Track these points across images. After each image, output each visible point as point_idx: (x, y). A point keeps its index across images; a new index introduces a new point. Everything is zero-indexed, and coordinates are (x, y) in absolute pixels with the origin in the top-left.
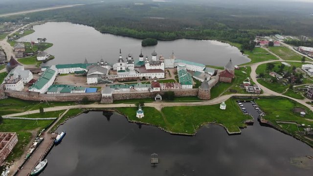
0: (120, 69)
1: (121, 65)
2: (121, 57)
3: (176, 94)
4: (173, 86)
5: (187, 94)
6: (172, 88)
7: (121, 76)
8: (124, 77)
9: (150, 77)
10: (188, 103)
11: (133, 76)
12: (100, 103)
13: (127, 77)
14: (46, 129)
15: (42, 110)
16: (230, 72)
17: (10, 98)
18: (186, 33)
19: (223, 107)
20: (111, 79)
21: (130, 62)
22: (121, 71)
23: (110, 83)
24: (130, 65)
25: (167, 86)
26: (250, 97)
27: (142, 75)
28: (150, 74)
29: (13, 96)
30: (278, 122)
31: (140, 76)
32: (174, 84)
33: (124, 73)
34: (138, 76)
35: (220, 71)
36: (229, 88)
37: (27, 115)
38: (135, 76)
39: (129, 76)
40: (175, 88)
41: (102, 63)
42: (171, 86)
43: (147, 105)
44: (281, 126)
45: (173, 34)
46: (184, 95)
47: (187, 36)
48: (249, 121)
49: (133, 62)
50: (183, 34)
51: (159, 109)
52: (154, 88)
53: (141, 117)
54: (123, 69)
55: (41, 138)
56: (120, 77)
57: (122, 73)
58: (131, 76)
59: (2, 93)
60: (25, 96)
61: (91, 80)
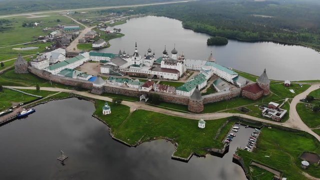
0: (134, 64)
1: (135, 58)
2: (136, 51)
3: (165, 99)
4: (166, 90)
5: (178, 102)
6: (165, 91)
7: (133, 70)
8: (135, 71)
9: (161, 76)
10: (170, 111)
11: (144, 72)
12: (90, 93)
13: (138, 72)
14: (25, 104)
15: (38, 88)
16: (260, 86)
17: (30, 73)
18: (275, 35)
19: (202, 125)
20: (122, 72)
21: (148, 58)
22: (135, 65)
23: (121, 75)
24: (147, 60)
25: (160, 88)
26: (260, 123)
27: (153, 73)
28: (162, 73)
29: (33, 73)
30: (253, 164)
31: (151, 73)
32: (169, 88)
33: (138, 68)
34: (149, 73)
35: (251, 83)
36: (244, 106)
37: (27, 90)
38: (146, 73)
39: (140, 72)
40: (168, 92)
41: (124, 55)
42: (163, 89)
43: (124, 103)
44: (252, 170)
45: (255, 35)
46: (173, 101)
47: (274, 38)
48: (216, 150)
49: (151, 58)
50: (270, 36)
51: (132, 110)
52: (143, 88)
53: (106, 114)
54: (137, 64)
55: (11, 110)
56: (131, 71)
57: (134, 67)
58: (142, 72)
59: (24, 68)
60: (40, 74)
61: (105, 70)
